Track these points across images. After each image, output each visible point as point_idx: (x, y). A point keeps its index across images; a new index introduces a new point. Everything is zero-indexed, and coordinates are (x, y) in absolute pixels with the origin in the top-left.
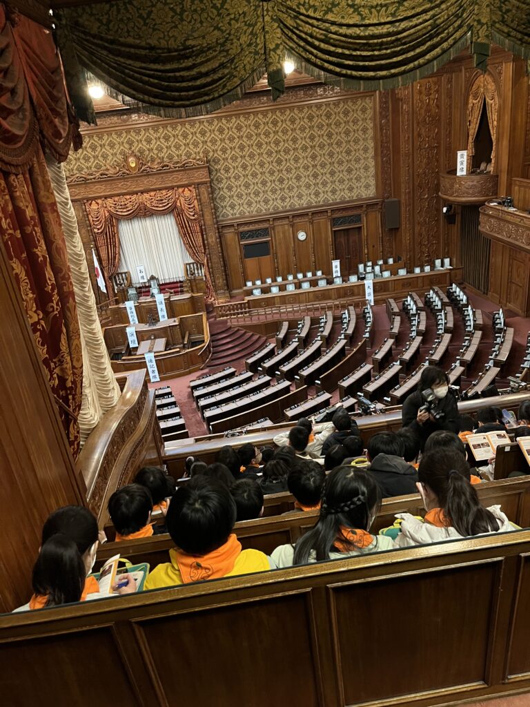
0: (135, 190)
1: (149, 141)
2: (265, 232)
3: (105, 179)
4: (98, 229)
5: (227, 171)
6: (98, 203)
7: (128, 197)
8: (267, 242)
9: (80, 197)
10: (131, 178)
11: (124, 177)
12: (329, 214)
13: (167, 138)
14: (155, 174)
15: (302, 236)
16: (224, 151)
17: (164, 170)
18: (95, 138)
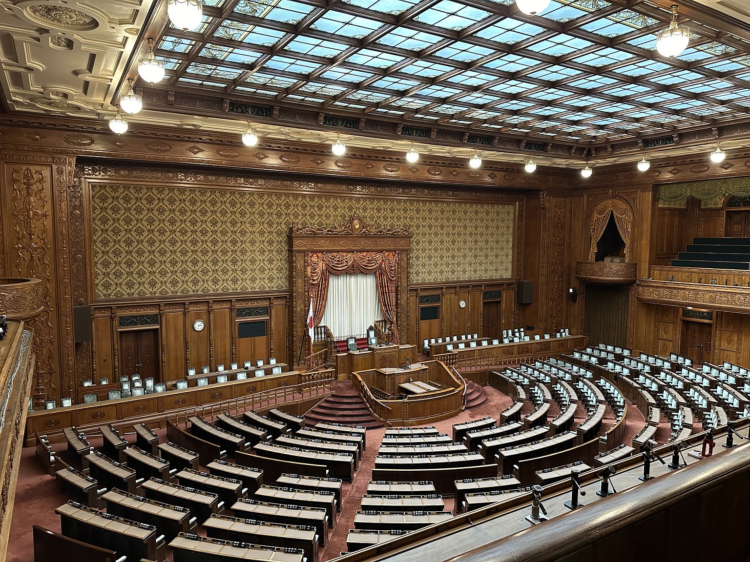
0: (353, 248)
1: (365, 210)
2: (437, 298)
3: (332, 236)
4: (314, 280)
5: (418, 244)
6: (318, 257)
7: (345, 254)
8: (437, 307)
9: (305, 248)
10: (352, 237)
11: (347, 236)
12: (483, 288)
13: (379, 210)
14: (371, 237)
15: (463, 304)
16: (418, 227)
17: (380, 235)
18: (307, 199)
